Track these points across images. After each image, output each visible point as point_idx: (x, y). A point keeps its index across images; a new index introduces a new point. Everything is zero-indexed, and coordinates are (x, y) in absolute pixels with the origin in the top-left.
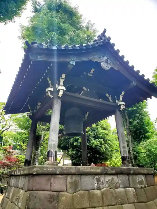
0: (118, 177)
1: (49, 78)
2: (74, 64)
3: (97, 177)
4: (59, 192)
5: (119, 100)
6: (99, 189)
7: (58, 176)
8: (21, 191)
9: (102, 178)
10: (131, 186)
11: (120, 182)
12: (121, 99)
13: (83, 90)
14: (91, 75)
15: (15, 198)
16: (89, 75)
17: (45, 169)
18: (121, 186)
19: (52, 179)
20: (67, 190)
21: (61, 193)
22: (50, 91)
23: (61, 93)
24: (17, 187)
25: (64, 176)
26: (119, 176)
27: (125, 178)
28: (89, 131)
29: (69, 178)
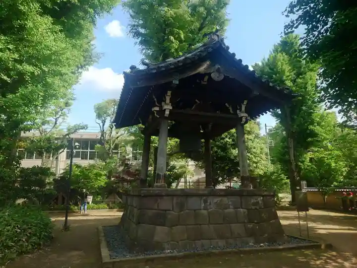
0: (228, 199)
1: (155, 96)
2: (177, 82)
3: (204, 198)
4: (166, 211)
5: (241, 110)
6: (205, 209)
7: (165, 197)
8: (135, 209)
9: (210, 200)
10: (243, 207)
11: (230, 203)
12: (243, 109)
13: (196, 102)
14: (205, 83)
15: (131, 216)
16: (203, 83)
17: (152, 192)
18: (231, 207)
19: (159, 200)
20: (173, 209)
21: (167, 212)
22: (156, 111)
23: (167, 112)
24: (132, 206)
25: (169, 197)
26: (229, 197)
27: (236, 199)
28: (226, 137)
29: (175, 199)
